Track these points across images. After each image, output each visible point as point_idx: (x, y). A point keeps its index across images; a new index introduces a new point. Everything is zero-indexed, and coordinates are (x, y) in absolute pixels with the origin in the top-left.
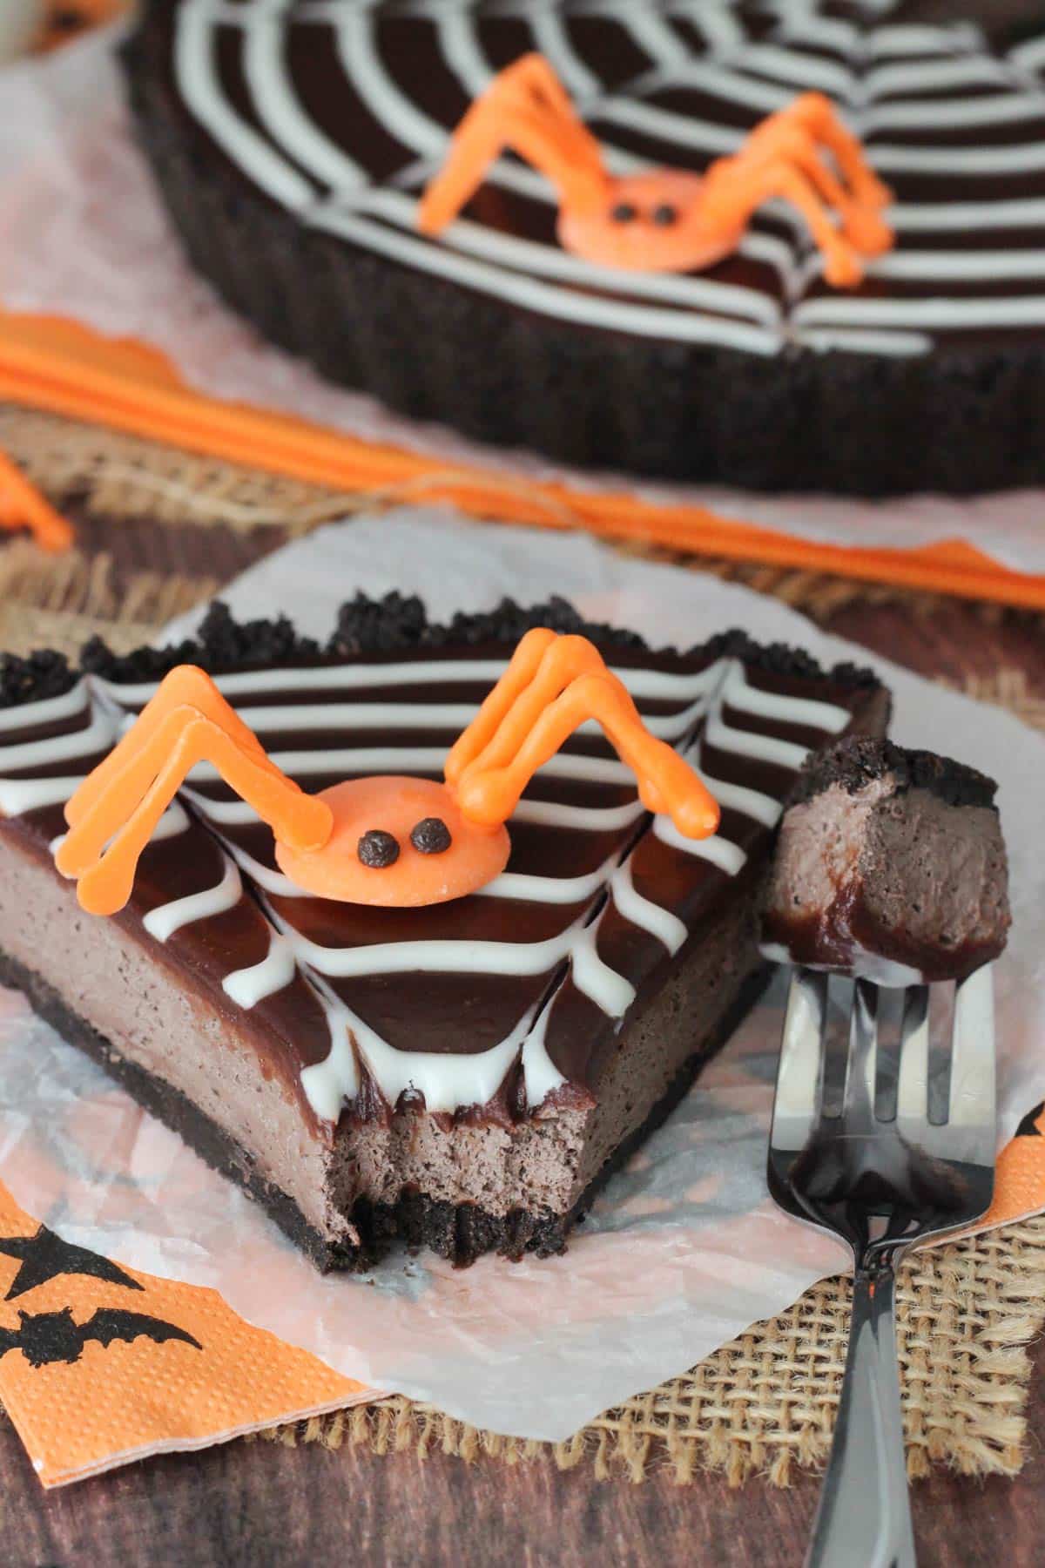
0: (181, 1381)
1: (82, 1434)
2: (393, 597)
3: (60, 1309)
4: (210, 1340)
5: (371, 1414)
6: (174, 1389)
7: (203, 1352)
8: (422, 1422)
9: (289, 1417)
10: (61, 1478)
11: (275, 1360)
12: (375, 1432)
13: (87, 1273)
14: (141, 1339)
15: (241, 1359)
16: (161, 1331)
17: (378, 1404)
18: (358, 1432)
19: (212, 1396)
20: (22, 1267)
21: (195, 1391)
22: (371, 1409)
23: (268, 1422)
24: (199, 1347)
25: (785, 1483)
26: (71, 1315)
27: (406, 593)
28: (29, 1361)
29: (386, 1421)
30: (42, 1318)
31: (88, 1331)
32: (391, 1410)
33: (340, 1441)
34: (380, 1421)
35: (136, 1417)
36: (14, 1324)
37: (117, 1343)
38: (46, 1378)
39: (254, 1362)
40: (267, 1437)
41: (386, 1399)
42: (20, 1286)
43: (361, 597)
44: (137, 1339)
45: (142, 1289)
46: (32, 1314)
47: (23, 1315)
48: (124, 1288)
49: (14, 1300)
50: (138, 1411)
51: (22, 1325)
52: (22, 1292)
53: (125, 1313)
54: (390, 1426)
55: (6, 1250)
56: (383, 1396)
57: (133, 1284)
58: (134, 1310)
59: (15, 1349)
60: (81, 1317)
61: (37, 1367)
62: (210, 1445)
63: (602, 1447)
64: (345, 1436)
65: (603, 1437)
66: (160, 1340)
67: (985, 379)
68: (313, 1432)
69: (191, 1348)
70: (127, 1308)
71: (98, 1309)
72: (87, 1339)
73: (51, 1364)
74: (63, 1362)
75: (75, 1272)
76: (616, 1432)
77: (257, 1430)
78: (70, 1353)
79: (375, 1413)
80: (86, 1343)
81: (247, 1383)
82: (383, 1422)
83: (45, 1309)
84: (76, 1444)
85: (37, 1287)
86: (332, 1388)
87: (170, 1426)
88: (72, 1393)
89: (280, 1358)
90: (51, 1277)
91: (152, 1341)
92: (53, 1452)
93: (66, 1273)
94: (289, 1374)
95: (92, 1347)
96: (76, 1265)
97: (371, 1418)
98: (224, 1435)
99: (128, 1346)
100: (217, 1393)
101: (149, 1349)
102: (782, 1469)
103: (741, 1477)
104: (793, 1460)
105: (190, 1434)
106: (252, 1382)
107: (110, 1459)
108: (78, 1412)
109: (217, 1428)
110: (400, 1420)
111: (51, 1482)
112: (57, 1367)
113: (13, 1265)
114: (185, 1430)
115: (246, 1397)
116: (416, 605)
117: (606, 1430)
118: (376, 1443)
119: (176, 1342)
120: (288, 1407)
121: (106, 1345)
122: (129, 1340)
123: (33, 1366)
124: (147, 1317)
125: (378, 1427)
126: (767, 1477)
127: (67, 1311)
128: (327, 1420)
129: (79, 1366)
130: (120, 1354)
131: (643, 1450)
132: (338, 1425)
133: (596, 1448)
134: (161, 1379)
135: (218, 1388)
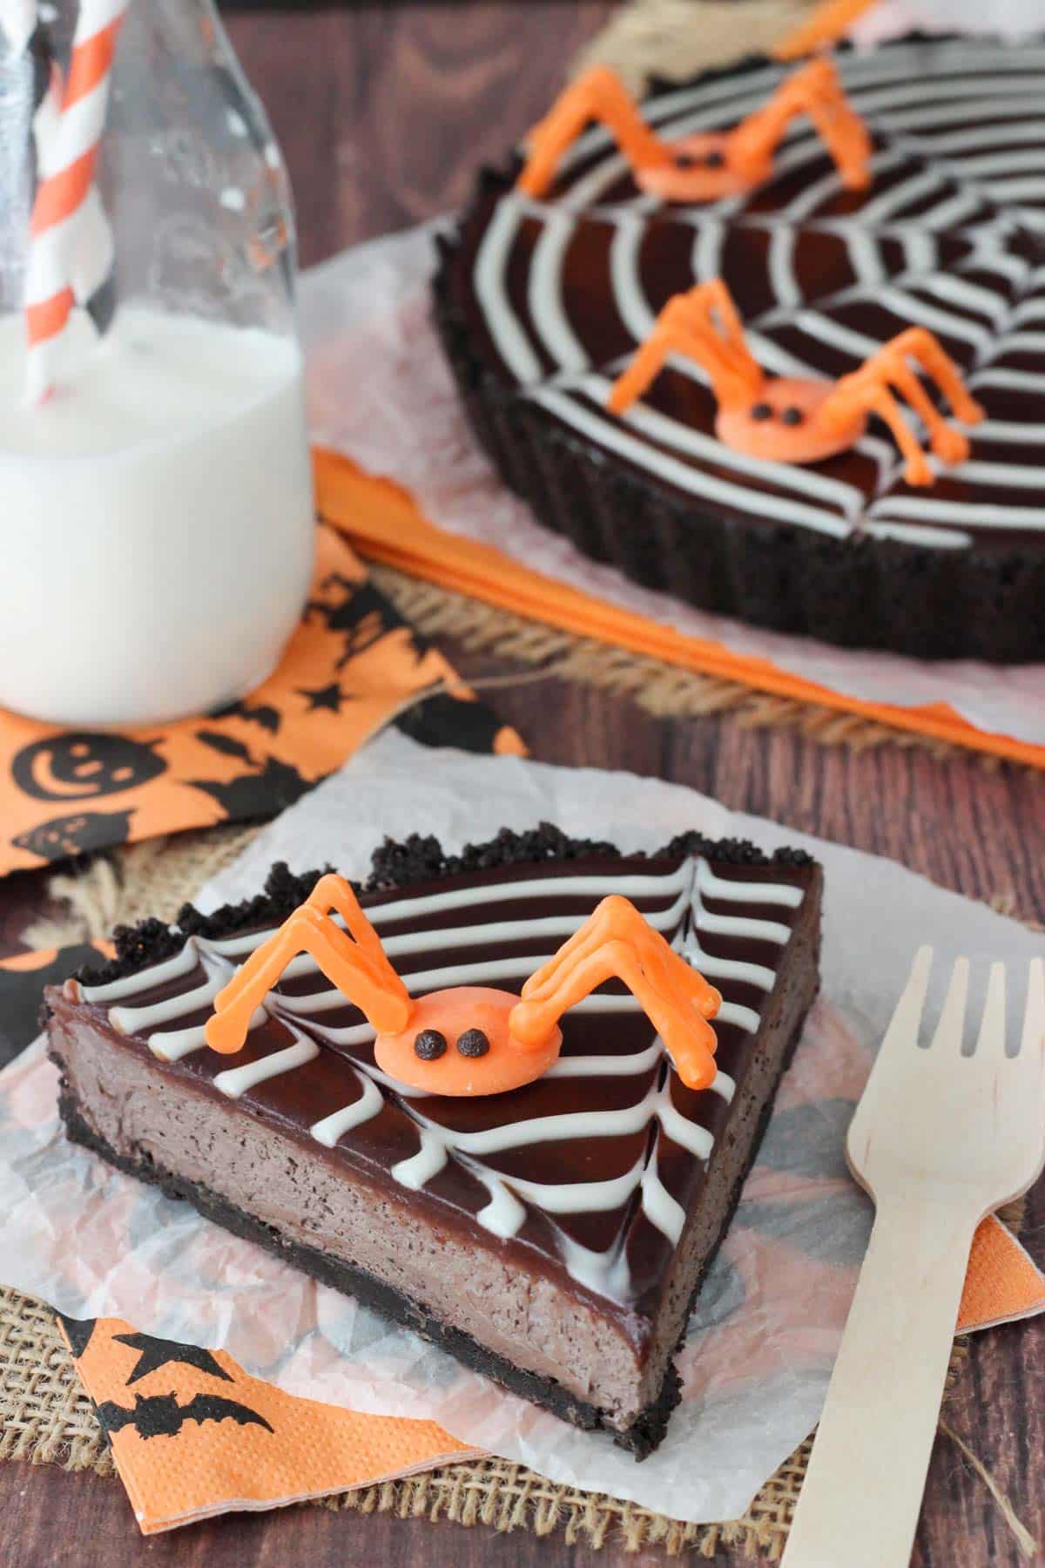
0: (255, 1456)
1: (175, 1492)
2: (414, 839)
3: (168, 1393)
4: (282, 1428)
5: (397, 1487)
6: (249, 1462)
7: (274, 1435)
8: (436, 1496)
9: (336, 1490)
10: (156, 1526)
11: (329, 1445)
12: (400, 1501)
13: (191, 1363)
14: (228, 1421)
15: (304, 1443)
16: (244, 1415)
17: (405, 1480)
18: (386, 1502)
19: (278, 1469)
20: (142, 1358)
21: (265, 1465)
22: (398, 1483)
23: (319, 1492)
24: (272, 1431)
25: (711, 1554)
26: (176, 1398)
27: (423, 835)
28: (139, 1434)
29: (408, 1493)
30: (153, 1400)
31: (189, 1411)
32: (413, 1484)
33: (372, 1506)
34: (404, 1493)
35: (217, 1481)
36: (130, 1404)
37: (208, 1422)
38: (152, 1448)
39: (314, 1446)
40: (316, 1504)
41: (412, 1476)
42: (139, 1372)
43: (390, 843)
44: (224, 1420)
45: (232, 1381)
46: (146, 1397)
47: (139, 1398)
48: (218, 1379)
49: (133, 1385)
50: (219, 1476)
51: (137, 1405)
52: (139, 1377)
53: (217, 1399)
54: (411, 1496)
55: (131, 1343)
56: (410, 1474)
57: (225, 1377)
58: (225, 1397)
59: (129, 1425)
60: (183, 1400)
61: (145, 1439)
62: (272, 1508)
63: (573, 1519)
64: (376, 1502)
65: (574, 1511)
66: (242, 1422)
67: (1007, 573)
68: (351, 1501)
69: (266, 1431)
70: (218, 1394)
71: (197, 1394)
72: (185, 1417)
73: (156, 1436)
74: (167, 1435)
75: (182, 1360)
76: (584, 1508)
77: (310, 1498)
78: (172, 1427)
79: (400, 1486)
80: (185, 1421)
81: (306, 1462)
82: (406, 1493)
83: (156, 1392)
84: (169, 1498)
85: (152, 1372)
86: (370, 1469)
87: (243, 1490)
88: (170, 1460)
89: (334, 1444)
90: (163, 1363)
91: (235, 1422)
92: (152, 1505)
93: (176, 1360)
94: (339, 1457)
95: (189, 1424)
96: (184, 1355)
97: (397, 1490)
98: (284, 1500)
99: (217, 1424)
100: (282, 1468)
101: (233, 1429)
102: (710, 1544)
103: (677, 1548)
104: (719, 1536)
105: (257, 1497)
106: (309, 1461)
107: (193, 1512)
108: (173, 1475)
109: (278, 1495)
110: (419, 1492)
111: (149, 1528)
112: (161, 1439)
113: (136, 1355)
114: (254, 1493)
115: (304, 1473)
116: (432, 843)
117: (578, 1506)
118: (400, 1509)
119: (256, 1427)
120: (335, 1483)
121: (200, 1424)
122: (218, 1420)
123: (143, 1438)
124: (234, 1403)
125: (401, 1496)
126: (698, 1548)
127: (173, 1395)
128: (363, 1492)
129: (177, 1439)
130: (211, 1431)
131: (604, 1523)
132: (371, 1497)
133: (568, 1519)
134: (240, 1452)
135: (284, 1463)
